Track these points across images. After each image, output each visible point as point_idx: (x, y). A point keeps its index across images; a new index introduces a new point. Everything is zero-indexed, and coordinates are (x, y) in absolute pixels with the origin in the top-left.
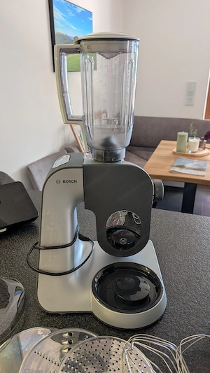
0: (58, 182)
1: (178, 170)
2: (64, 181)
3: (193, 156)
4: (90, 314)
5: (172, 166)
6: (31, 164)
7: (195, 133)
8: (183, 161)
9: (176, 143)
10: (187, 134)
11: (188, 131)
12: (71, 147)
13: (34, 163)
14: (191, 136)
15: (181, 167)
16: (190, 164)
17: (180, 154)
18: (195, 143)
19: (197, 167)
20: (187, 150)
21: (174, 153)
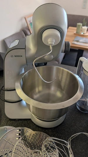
0: (12, 56)
1: (76, 43)
2: (15, 56)
3: (83, 36)
4: (30, 120)
5: (73, 41)
6: (5, 39)
7: (86, 24)
8: (78, 38)
9: (76, 28)
10: (81, 24)
11: (82, 22)
12: (25, 29)
13: (7, 38)
14: (83, 25)
15: (78, 41)
16: (82, 40)
17: (77, 34)
18: (85, 29)
19: (85, 42)
20: (81, 33)
21: (75, 34)
